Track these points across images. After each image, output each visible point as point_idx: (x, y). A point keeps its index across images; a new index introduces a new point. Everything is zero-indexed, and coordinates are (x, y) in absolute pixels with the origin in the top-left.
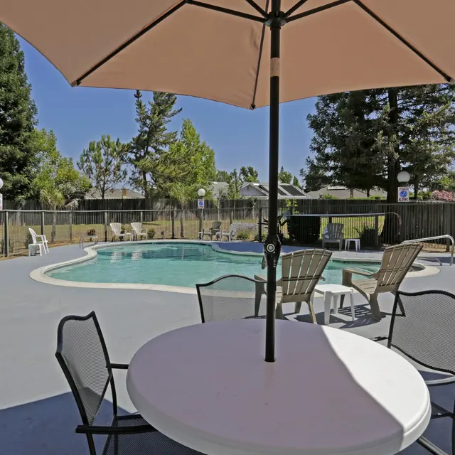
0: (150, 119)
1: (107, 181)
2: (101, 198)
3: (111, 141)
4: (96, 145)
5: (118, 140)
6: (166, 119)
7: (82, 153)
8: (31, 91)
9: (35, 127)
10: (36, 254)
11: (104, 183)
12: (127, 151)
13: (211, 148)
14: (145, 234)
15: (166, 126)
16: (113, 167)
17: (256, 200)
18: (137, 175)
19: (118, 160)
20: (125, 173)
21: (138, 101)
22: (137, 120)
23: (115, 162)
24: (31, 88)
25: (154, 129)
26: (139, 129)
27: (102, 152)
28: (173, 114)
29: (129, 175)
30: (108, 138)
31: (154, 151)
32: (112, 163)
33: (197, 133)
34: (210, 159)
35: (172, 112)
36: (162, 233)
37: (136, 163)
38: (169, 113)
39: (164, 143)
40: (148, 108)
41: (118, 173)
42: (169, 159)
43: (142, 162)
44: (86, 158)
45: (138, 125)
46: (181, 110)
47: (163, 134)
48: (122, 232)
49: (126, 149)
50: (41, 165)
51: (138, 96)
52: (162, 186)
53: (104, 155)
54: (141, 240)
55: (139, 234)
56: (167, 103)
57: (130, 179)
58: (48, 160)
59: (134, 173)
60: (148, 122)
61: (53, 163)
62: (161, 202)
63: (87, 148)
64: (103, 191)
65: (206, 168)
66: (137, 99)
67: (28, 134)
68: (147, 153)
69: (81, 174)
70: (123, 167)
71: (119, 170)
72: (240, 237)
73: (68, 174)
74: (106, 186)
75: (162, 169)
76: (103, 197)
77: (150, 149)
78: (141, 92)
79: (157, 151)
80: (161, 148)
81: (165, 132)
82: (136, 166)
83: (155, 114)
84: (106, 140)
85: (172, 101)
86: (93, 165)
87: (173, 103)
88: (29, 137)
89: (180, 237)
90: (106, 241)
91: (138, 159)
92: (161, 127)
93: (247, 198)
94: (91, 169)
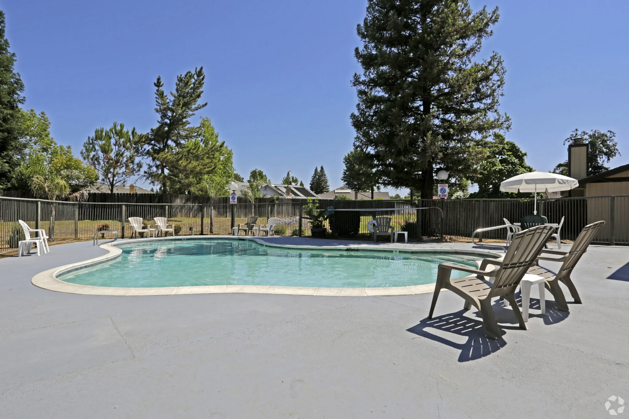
0: (173, 111)
1: (117, 173)
2: (110, 192)
3: (125, 130)
4: (104, 134)
5: (134, 129)
6: (190, 112)
7: (86, 140)
8: (15, 63)
9: (20, 106)
10: (29, 254)
11: (114, 176)
12: (144, 142)
13: (229, 148)
14: (171, 230)
15: (188, 119)
16: (125, 159)
17: (278, 199)
18: (154, 169)
19: (132, 152)
20: (140, 166)
21: (158, 91)
22: (157, 111)
23: (127, 154)
24: (15, 58)
25: (176, 122)
26: (160, 120)
27: (113, 141)
28: (196, 109)
29: (145, 168)
30: (122, 126)
31: (174, 145)
32: (125, 155)
33: (216, 132)
34: (228, 159)
35: (196, 106)
36: (191, 229)
37: (155, 155)
38: (193, 107)
39: (187, 137)
40: (170, 99)
41: (131, 166)
42: (192, 153)
43: (162, 155)
44: (91, 146)
45: (158, 116)
46: (206, 104)
47: (186, 127)
48: (144, 228)
49: (144, 140)
50: (27, 151)
51: (158, 84)
52: (183, 181)
53: (115, 145)
54: (166, 236)
55: (164, 229)
56: (191, 96)
57: (145, 172)
58: (37, 147)
59: (150, 167)
60: (170, 114)
61: (45, 150)
62: (182, 199)
63: (93, 135)
64: (112, 185)
65: (224, 167)
66: (157, 88)
67: (10, 112)
68: (166, 146)
69: (85, 164)
70: (137, 160)
71: (133, 162)
72: (277, 232)
73: (69, 163)
74: (115, 179)
75: (184, 164)
76: (112, 190)
77: (170, 142)
78: (162, 81)
79: (178, 144)
80: (182, 142)
81: (188, 126)
82: (154, 159)
83: (179, 105)
84: (118, 128)
85: (198, 94)
86: (101, 154)
87: (199, 96)
88: (12, 115)
89: (209, 233)
90: (123, 237)
91: (157, 152)
92: (184, 120)
93: (268, 196)
94: (97, 159)
